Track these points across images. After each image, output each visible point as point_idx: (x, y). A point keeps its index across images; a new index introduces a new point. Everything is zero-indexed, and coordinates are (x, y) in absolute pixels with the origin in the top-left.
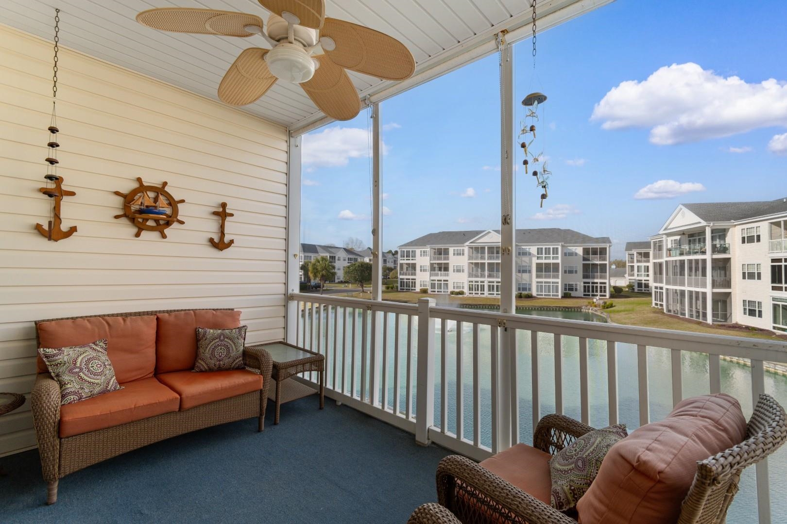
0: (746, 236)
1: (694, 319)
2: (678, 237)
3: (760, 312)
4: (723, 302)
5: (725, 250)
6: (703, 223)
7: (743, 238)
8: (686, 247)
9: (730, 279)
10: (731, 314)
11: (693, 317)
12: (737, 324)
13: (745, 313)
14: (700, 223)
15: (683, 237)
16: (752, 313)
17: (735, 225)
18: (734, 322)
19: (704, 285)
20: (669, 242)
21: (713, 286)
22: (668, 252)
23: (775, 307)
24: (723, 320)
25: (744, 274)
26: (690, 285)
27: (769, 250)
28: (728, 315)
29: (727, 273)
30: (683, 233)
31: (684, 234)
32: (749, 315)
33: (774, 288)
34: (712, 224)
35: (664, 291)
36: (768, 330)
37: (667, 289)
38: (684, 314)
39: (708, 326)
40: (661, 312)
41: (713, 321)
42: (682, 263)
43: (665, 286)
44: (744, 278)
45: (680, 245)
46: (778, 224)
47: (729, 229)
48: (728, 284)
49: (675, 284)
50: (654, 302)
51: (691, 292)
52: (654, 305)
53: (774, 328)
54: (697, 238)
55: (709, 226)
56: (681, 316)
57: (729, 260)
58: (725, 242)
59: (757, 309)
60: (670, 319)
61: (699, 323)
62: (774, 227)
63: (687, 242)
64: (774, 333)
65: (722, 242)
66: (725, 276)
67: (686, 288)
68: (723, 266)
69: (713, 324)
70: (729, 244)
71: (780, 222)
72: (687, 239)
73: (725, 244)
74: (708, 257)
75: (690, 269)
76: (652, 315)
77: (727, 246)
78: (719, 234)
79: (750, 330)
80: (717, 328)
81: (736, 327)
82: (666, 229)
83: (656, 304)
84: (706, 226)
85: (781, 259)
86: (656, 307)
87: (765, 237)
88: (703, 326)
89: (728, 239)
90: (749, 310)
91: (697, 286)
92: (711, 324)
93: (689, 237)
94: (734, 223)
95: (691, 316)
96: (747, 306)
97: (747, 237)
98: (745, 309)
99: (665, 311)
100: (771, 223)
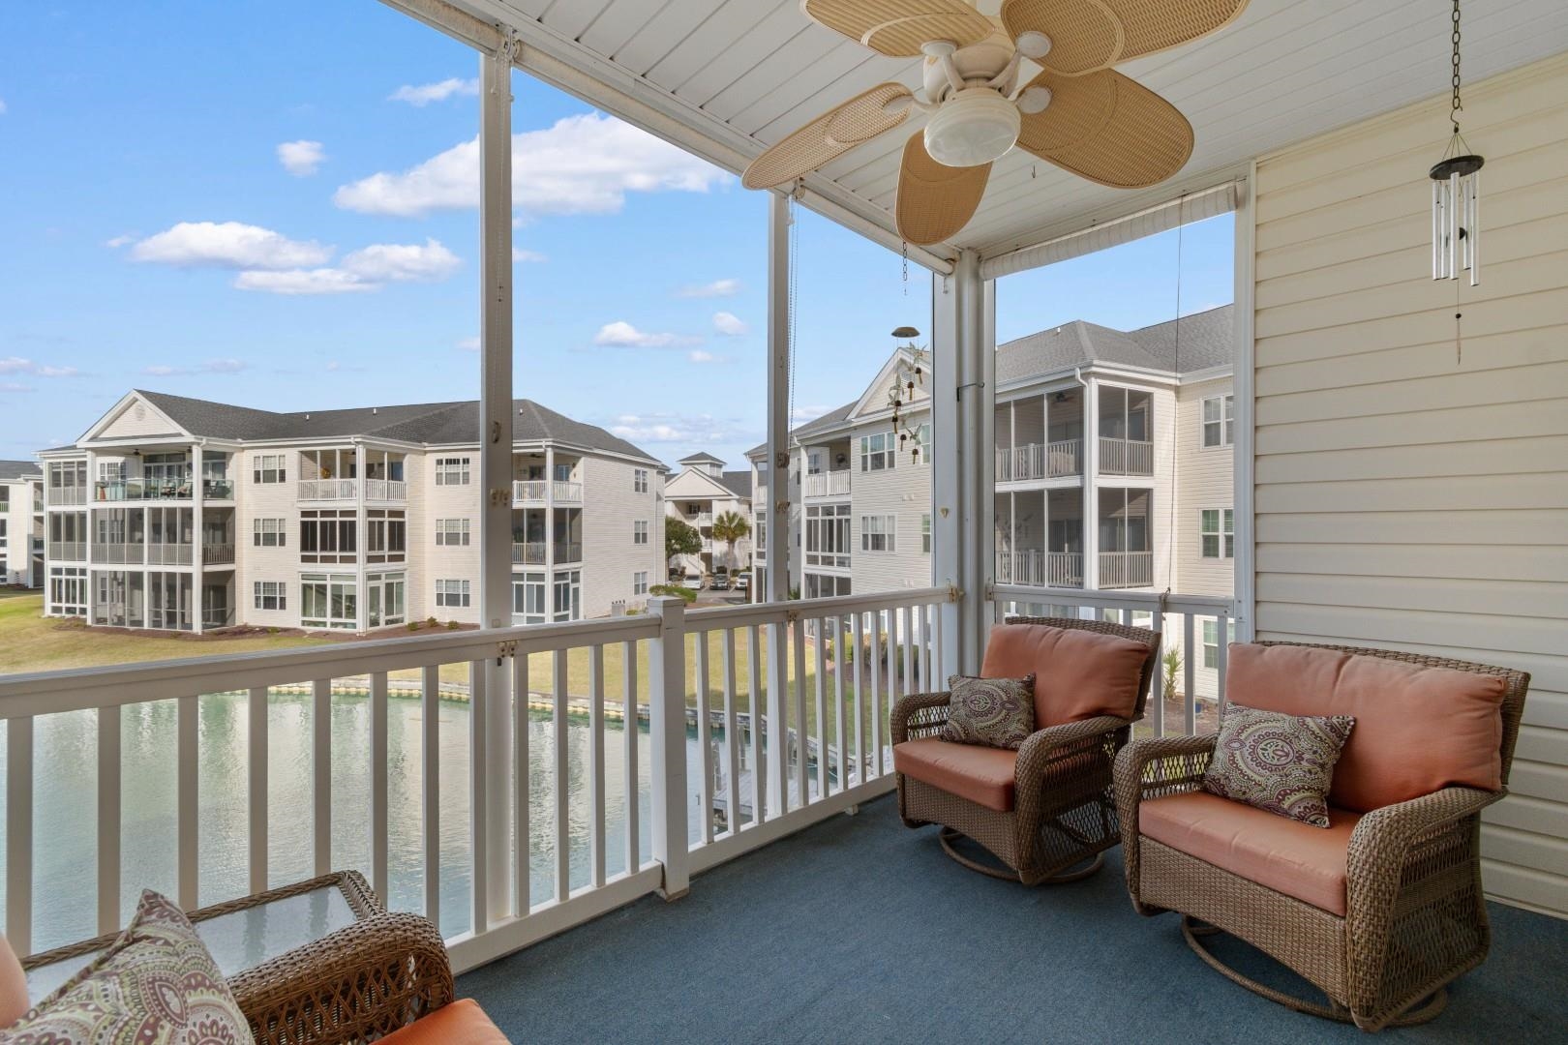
0: (261, 470)
1: (164, 628)
2: (119, 460)
3: (283, 600)
4: (219, 589)
5: (223, 492)
6: (188, 437)
7: (257, 473)
8: (138, 481)
9: (234, 546)
10: (234, 609)
11: (160, 626)
12: (245, 626)
13: (257, 605)
14: (180, 435)
15: (133, 460)
16: (269, 603)
17: (243, 449)
18: (239, 622)
19: (187, 559)
20: (96, 468)
21: (205, 561)
22: (99, 489)
23: (306, 588)
24: (218, 624)
25: (257, 536)
26: (154, 560)
27: (298, 497)
28: (228, 613)
29: (228, 535)
30: (136, 452)
31: (137, 454)
32: (265, 607)
33: (305, 559)
34: (204, 442)
35: (88, 578)
36: (295, 629)
37: (94, 573)
38: (140, 623)
39: (195, 638)
40: (82, 626)
41: (204, 627)
42: (137, 514)
43: (89, 565)
44: (257, 543)
45: (123, 477)
46: (311, 455)
47: (232, 454)
48: (229, 555)
49: (117, 558)
50: (49, 604)
51: (156, 576)
52: (48, 612)
53: (304, 623)
54: (165, 465)
55: (199, 444)
56: (132, 628)
57: (230, 511)
58: (224, 477)
59: (278, 596)
60: (109, 639)
61: (177, 636)
62: (305, 458)
63: (142, 471)
64: (303, 632)
65: (219, 478)
66: (224, 540)
67: (146, 568)
68: (220, 523)
69: (203, 633)
70: (233, 482)
71: (315, 451)
72: (142, 465)
73: (224, 482)
74: (196, 503)
75: (156, 528)
76: (56, 635)
77: (228, 485)
78: (217, 461)
79: (268, 632)
80: (213, 640)
81: (246, 632)
82: (94, 439)
83: (56, 610)
84: (193, 443)
85: (316, 512)
86: (57, 615)
87: (292, 474)
88: (185, 639)
89: (230, 474)
90: (265, 598)
91: (170, 560)
92: (200, 634)
93: (145, 462)
94: (241, 443)
95: (157, 623)
96: (262, 591)
97: (264, 471)
98: (257, 599)
99: (89, 622)
100: (302, 452)
